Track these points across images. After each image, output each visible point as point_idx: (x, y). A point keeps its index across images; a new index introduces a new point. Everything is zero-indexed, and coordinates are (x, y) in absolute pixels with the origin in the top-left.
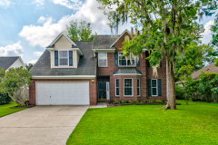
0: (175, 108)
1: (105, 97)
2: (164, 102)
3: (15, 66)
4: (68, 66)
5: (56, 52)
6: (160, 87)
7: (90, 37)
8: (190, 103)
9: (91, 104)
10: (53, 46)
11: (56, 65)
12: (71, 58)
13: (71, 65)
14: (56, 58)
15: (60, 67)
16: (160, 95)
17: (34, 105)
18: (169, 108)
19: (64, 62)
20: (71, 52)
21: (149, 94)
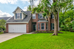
4: (20, 19)
5: (16, 14)
9: (27, 32)
10: (15, 12)
11: (16, 18)
12: (21, 16)
13: (21, 18)
14: (16, 16)
15: (17, 19)
18: (54, 35)
20: (21, 14)
21: (51, 29)
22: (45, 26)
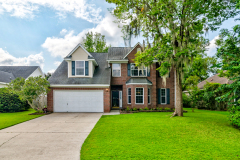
0: (182, 115)
1: (118, 105)
2: (172, 110)
3: (34, 75)
5: (73, 62)
6: (168, 96)
7: (104, 48)
8: (196, 110)
9: (105, 111)
10: (71, 56)
11: (73, 74)
12: (87, 68)
13: (87, 74)
14: (73, 68)
15: (76, 76)
16: (168, 103)
17: (52, 112)
18: (176, 115)
19: (80, 72)
20: (87, 63)
21: (158, 103)
22: (144, 96)
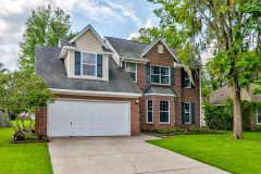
4: (95, 77)
5: (77, 54)
6: (193, 113)
12: (100, 65)
14: (77, 63)
15: (82, 76)
16: (193, 122)
19: (89, 71)
20: (100, 57)
